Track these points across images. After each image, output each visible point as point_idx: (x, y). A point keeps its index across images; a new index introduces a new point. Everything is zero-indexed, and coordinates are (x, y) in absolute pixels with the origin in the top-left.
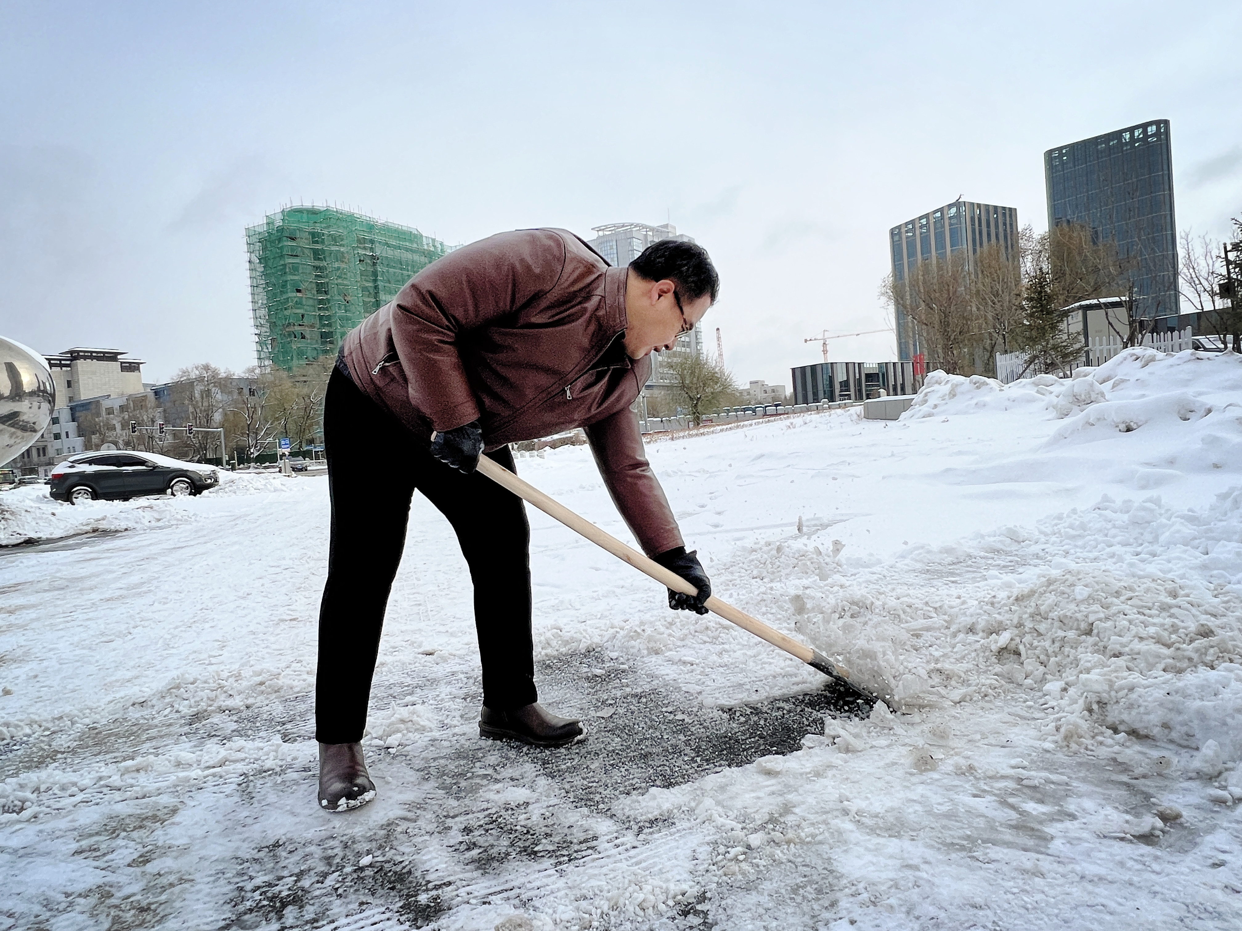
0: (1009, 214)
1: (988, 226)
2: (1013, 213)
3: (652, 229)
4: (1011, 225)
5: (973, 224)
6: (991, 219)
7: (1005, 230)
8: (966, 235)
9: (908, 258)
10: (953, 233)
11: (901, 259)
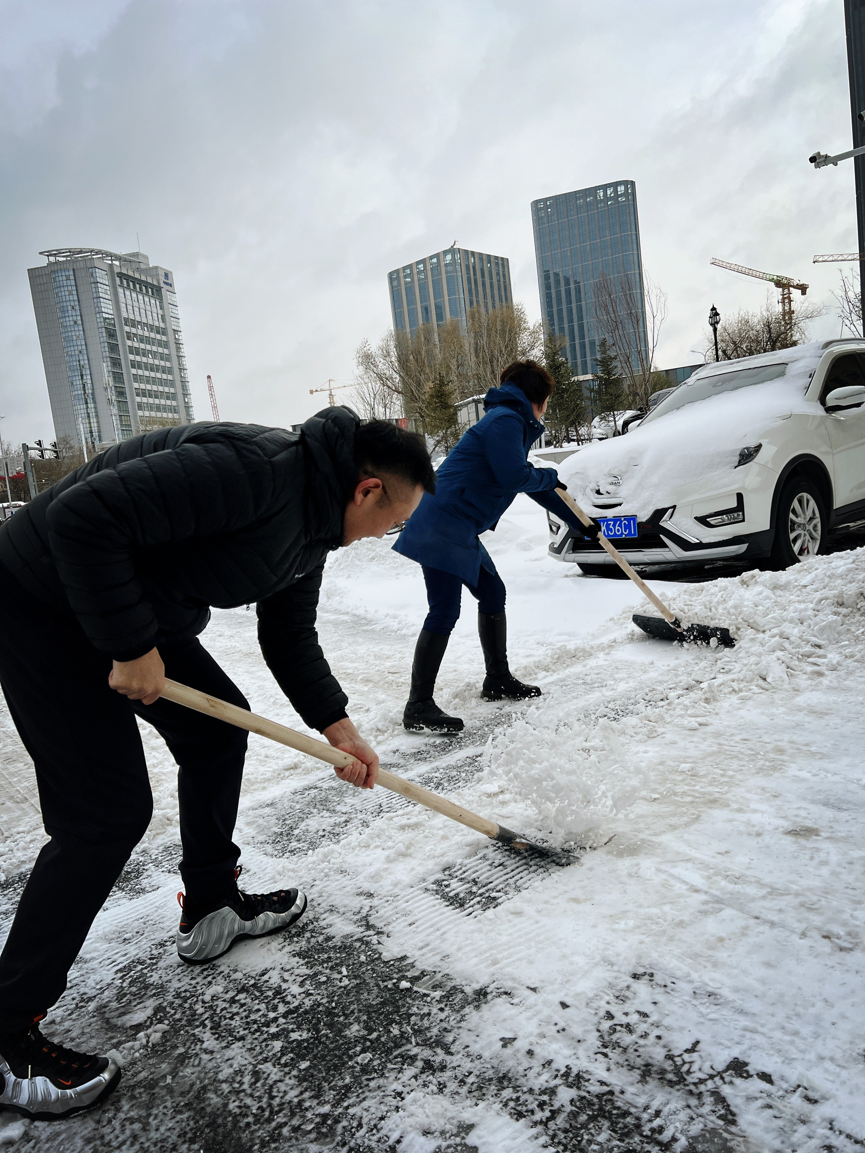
0: (502, 264)
1: (483, 276)
2: (505, 263)
3: (118, 258)
4: (504, 275)
5: (468, 273)
6: (485, 269)
7: (499, 281)
8: (462, 286)
9: (408, 305)
10: (450, 280)
11: (401, 306)
